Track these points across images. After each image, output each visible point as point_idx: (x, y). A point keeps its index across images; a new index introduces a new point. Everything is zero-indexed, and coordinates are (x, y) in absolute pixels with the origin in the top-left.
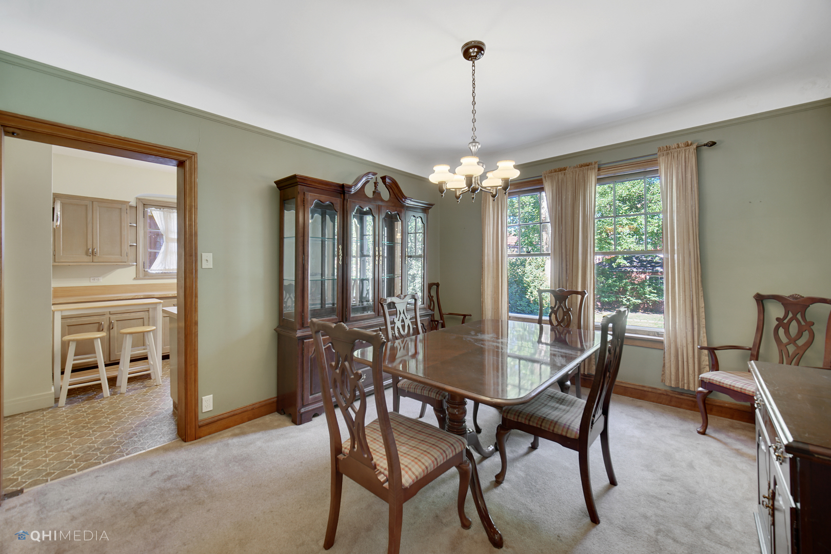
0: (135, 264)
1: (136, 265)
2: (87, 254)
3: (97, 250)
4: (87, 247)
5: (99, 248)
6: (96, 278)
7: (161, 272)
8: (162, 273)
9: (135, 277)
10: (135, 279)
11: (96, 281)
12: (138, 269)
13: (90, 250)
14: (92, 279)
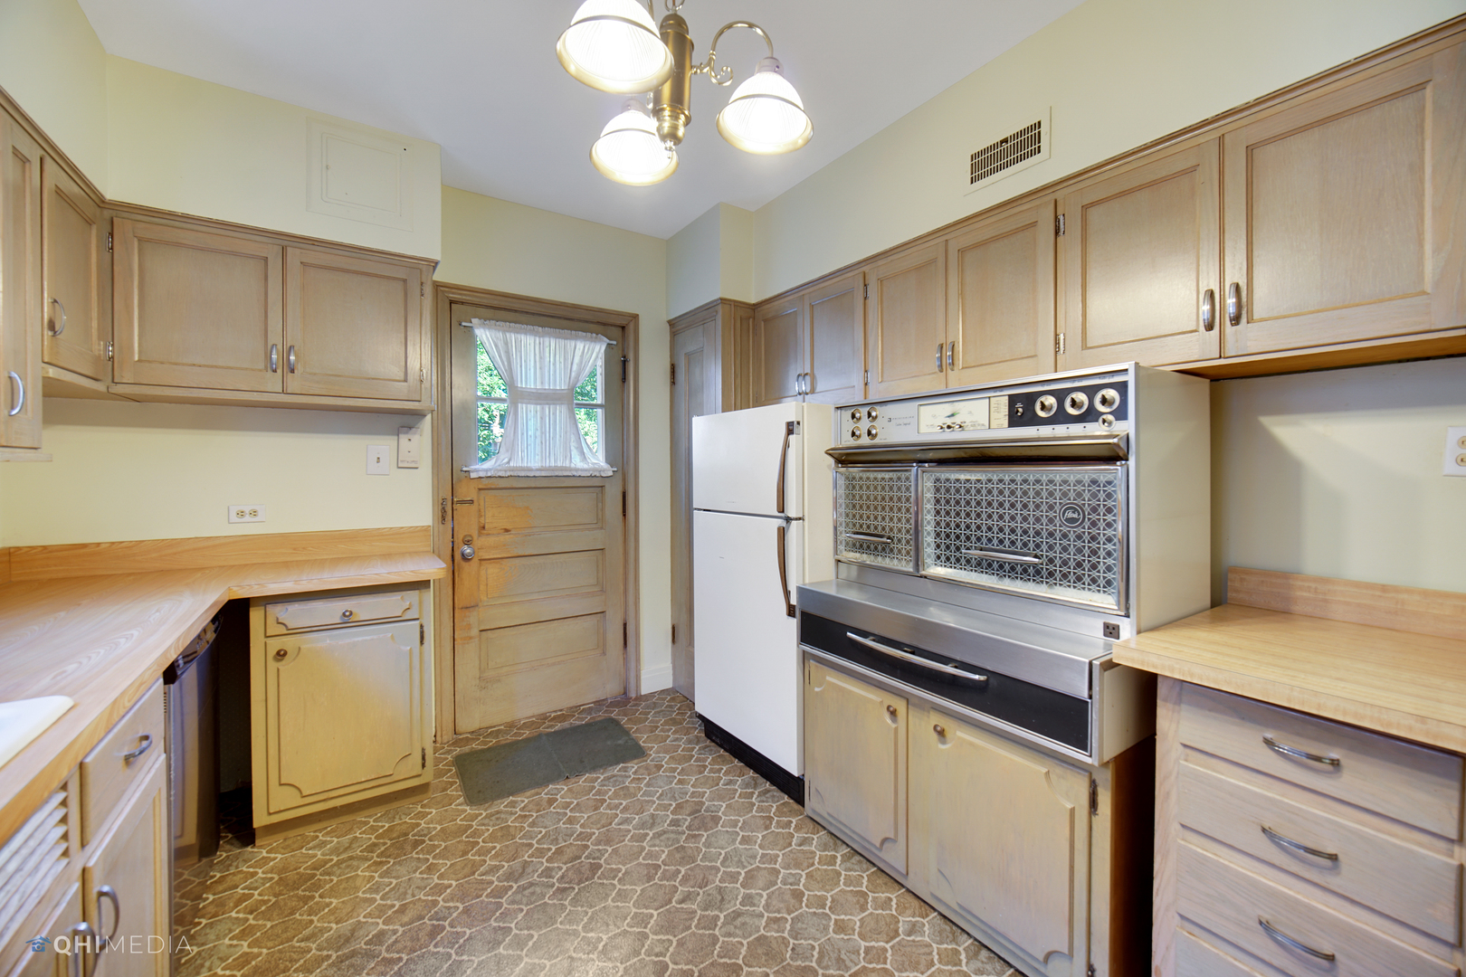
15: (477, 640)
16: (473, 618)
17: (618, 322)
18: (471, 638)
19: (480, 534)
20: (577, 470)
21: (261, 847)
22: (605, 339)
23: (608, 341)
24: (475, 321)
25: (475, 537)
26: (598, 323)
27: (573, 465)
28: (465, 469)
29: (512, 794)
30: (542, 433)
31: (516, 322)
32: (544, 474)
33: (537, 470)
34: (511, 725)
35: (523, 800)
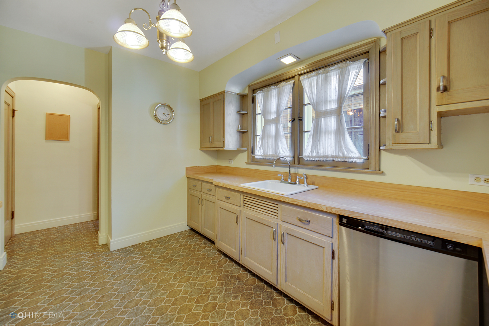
1: (247, 150)
5: (213, 136)
10: (246, 163)
12: (248, 154)
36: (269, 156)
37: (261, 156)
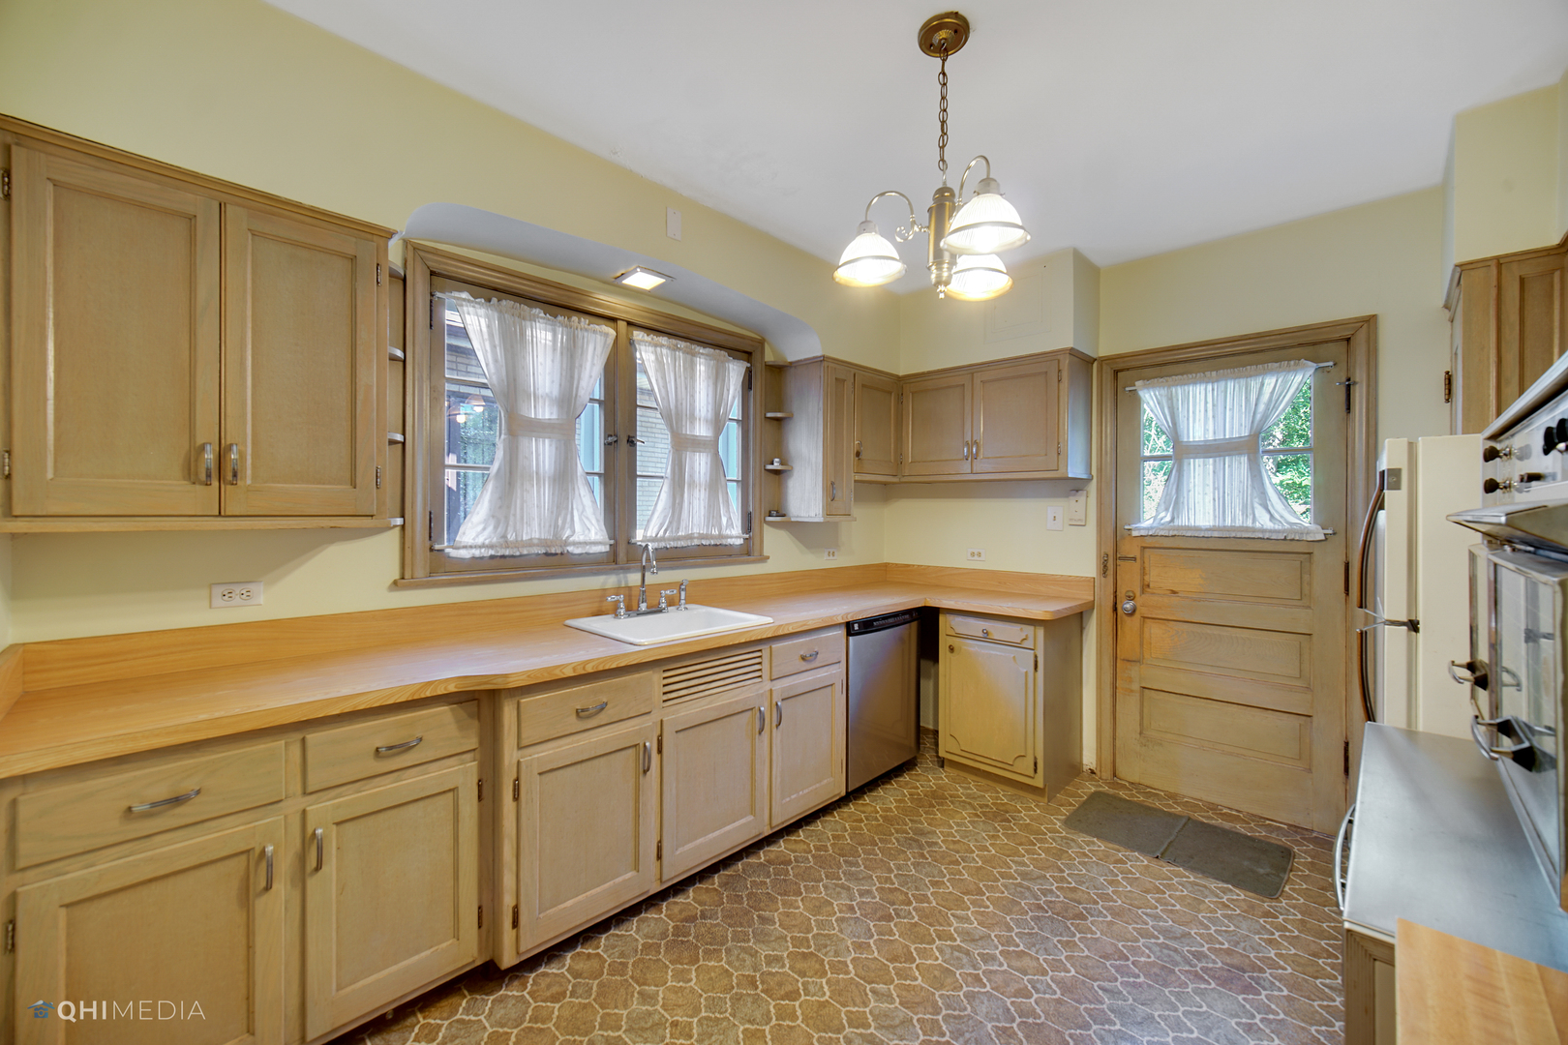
0: (399, 521)
1: (403, 527)
2: (190, 473)
3: (242, 455)
4: (192, 435)
5: (254, 443)
6: (237, 589)
7: (492, 552)
8: (492, 557)
9: (397, 576)
10: (395, 585)
11: (237, 600)
12: (408, 544)
13: (210, 456)
14: (218, 591)
15: (1138, 695)
16: (1134, 671)
17: (1337, 336)
18: (1132, 691)
19: (1143, 592)
20: (1263, 531)
21: (946, 772)
22: (1310, 363)
23: (1315, 365)
24: (1138, 383)
25: (1138, 594)
26: (1300, 345)
27: (1258, 525)
28: (1126, 527)
29: (1098, 838)
30: (1214, 489)
31: (1182, 374)
32: (1216, 534)
33: (1207, 530)
34: (1172, 796)
35: (1101, 846)
36: (530, 543)
37: (491, 546)
